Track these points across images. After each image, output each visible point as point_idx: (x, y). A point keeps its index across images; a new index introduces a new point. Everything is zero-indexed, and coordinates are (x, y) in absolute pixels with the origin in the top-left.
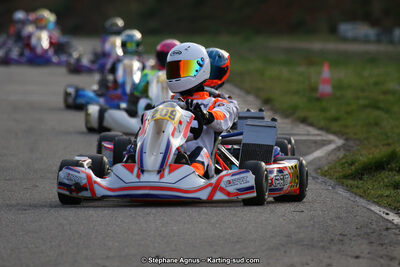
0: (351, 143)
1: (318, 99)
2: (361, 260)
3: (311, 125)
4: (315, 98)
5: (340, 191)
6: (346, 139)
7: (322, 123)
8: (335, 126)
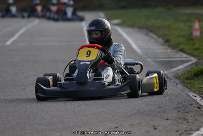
0: (200, 61)
1: (192, 39)
2: (169, 121)
3: (185, 52)
4: (190, 38)
5: (180, 86)
6: (199, 59)
7: (190, 52)
8: (196, 53)
